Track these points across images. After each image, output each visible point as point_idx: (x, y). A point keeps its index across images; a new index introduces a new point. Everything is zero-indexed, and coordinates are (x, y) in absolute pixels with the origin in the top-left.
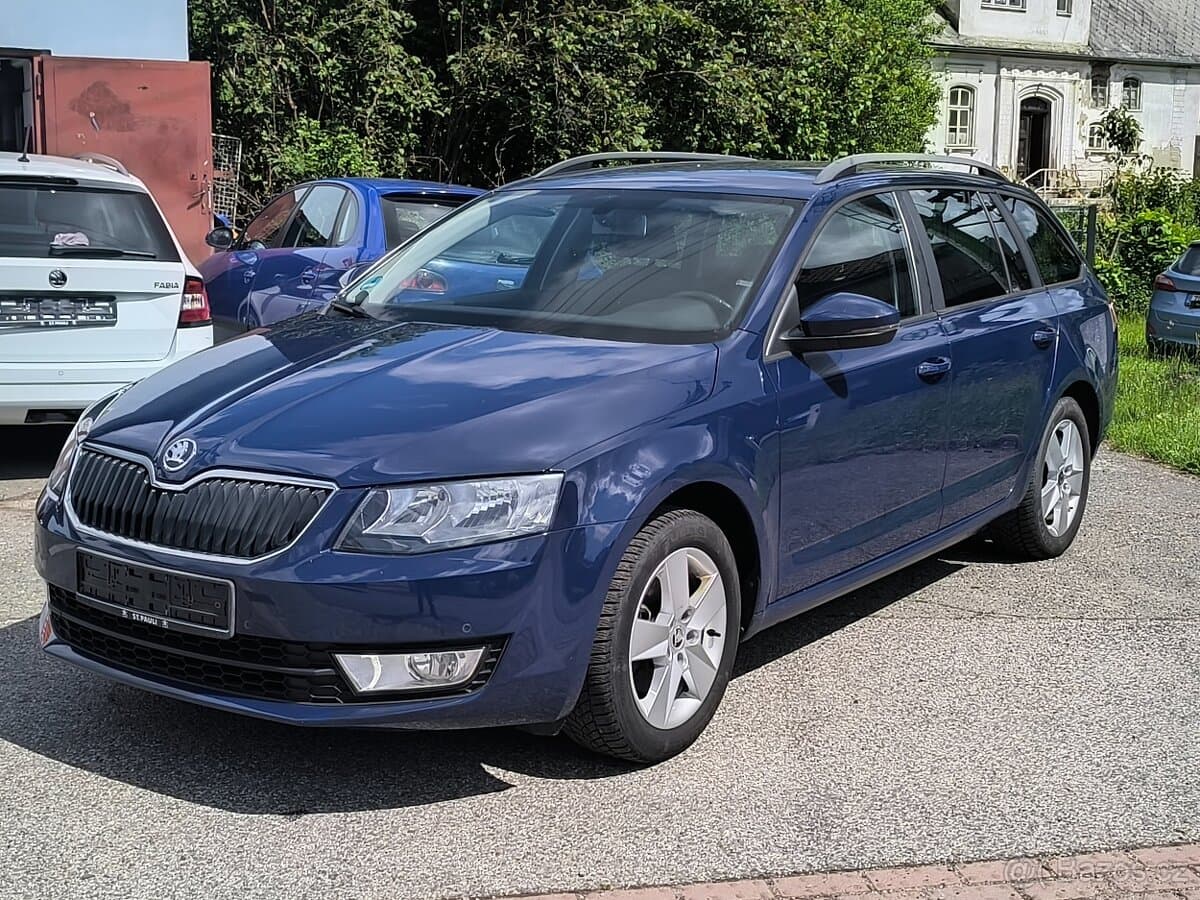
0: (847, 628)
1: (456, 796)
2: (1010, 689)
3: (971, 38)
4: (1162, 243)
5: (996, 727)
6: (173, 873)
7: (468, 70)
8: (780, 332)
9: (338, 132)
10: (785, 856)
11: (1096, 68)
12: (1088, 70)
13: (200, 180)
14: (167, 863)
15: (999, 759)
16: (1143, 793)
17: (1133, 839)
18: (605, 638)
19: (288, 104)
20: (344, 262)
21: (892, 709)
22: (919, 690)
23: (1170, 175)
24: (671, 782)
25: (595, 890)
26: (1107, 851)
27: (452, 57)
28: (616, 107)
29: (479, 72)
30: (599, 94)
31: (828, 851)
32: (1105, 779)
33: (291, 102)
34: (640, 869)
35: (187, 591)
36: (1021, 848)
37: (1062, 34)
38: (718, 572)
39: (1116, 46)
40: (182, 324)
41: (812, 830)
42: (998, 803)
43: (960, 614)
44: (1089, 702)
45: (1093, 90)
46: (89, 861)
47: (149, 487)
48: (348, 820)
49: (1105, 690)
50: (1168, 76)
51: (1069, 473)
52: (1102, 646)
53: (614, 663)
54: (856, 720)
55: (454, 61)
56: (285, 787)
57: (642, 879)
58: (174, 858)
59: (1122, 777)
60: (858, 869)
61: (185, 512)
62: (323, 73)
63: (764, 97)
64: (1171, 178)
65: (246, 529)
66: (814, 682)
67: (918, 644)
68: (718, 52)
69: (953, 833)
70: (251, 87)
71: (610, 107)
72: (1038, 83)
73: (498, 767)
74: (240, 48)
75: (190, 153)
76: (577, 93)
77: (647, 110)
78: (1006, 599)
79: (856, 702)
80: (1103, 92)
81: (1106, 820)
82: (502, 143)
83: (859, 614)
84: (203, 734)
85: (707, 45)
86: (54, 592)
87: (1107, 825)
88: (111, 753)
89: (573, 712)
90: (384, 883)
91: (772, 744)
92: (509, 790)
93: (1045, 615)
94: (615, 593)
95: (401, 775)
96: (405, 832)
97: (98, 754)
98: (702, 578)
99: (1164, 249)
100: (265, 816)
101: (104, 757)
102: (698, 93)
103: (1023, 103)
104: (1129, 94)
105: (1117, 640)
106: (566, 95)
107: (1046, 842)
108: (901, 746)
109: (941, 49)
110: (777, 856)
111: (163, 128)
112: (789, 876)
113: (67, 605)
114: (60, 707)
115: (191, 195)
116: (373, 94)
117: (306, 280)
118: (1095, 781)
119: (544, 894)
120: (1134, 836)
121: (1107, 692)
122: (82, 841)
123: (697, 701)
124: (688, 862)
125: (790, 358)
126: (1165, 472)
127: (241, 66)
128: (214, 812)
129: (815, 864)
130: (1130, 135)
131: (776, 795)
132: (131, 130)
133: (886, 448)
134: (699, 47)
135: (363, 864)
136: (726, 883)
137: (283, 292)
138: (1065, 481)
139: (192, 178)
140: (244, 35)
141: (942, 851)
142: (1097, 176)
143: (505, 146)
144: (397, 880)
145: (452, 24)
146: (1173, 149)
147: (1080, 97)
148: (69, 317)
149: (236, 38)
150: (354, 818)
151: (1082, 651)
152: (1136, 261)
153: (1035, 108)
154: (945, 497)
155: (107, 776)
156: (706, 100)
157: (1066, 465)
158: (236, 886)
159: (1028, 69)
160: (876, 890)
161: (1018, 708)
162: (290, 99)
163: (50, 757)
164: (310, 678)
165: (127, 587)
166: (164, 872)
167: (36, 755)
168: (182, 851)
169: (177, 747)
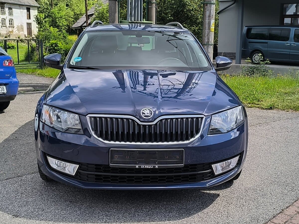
4: (59, 48)
11: (1, 5)
35: (165, 155)
47: (139, 125)
80: (3, 11)
104: (10, 11)
146: (22, 26)
164: (204, 174)
165: (138, 158)
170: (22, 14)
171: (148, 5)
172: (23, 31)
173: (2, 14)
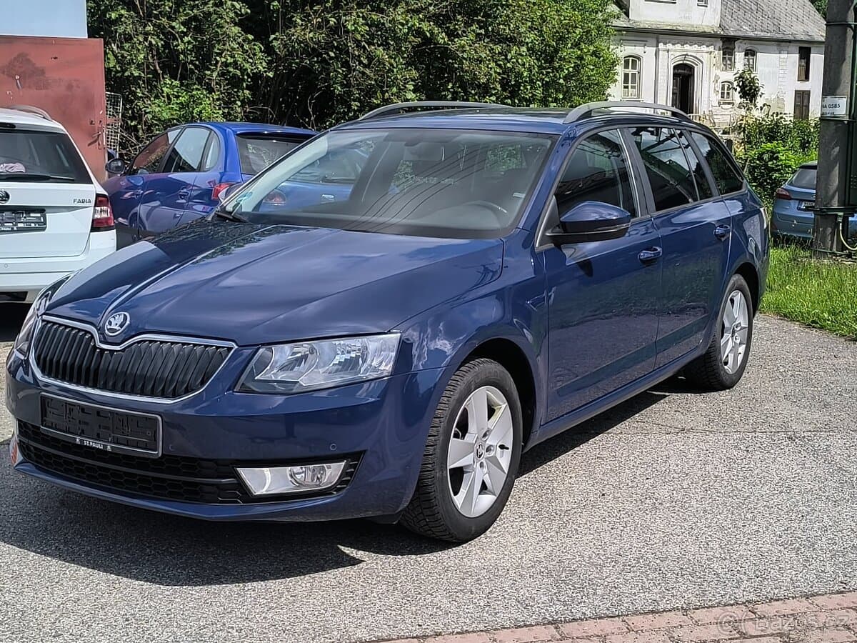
0: (591, 441)
1: (323, 570)
2: (711, 484)
3: (638, 22)
4: (779, 165)
5: (705, 511)
6: (121, 631)
7: (285, 46)
8: (545, 230)
9: (193, 90)
10: (566, 608)
11: (726, 43)
12: (720, 44)
13: (97, 125)
14: (116, 624)
15: (709, 533)
16: (814, 556)
17: (811, 589)
18: (431, 453)
19: (155, 70)
20: (209, 183)
21: (629, 499)
22: (647, 485)
23: (781, 118)
24: (477, 556)
25: (431, 636)
26: (793, 598)
27: (273, 36)
28: (393, 71)
29: (293, 47)
30: (381, 62)
31: (596, 603)
32: (786, 546)
33: (158, 68)
34: (462, 620)
35: (125, 423)
36: (733, 597)
37: (701, 18)
38: (507, 404)
39: (738, 27)
40: (94, 229)
41: (583, 588)
42: (712, 565)
43: (669, 430)
44: (768, 492)
45: (724, 59)
46: (57, 624)
47: (95, 347)
48: (246, 589)
49: (778, 483)
50: (775, 48)
51: (739, 329)
52: (772, 451)
53: (438, 471)
54: (605, 508)
55: (275, 39)
56: (197, 566)
57: (464, 627)
58: (120, 620)
59: (798, 545)
60: (618, 616)
61: (123, 365)
62: (181, 47)
63: (497, 65)
64: (782, 120)
65: (169, 377)
66: (572, 481)
67: (642, 452)
68: (464, 32)
69: (684, 587)
70: (129, 57)
71: (388, 72)
72: (685, 53)
73: (351, 548)
74: (121, 29)
75: (89, 105)
76: (365, 61)
77: (415, 74)
78: (700, 419)
79: (603, 495)
80: (730, 59)
81: (790, 576)
82: (312, 97)
83: (598, 431)
84: (132, 528)
85: (457, 27)
86: (22, 426)
87: (791, 579)
88: (66, 543)
89: (407, 507)
90: (277, 635)
91: (547, 527)
92: (361, 565)
93: (729, 430)
94: (437, 420)
95: (281, 555)
96: (289, 597)
97: (56, 544)
98: (495, 408)
99: (780, 170)
100: (184, 587)
101: (61, 547)
102: (450, 61)
103: (675, 67)
104: (748, 61)
105: (782, 447)
106: (357, 63)
107: (750, 593)
108: (639, 526)
109: (619, 30)
110: (560, 608)
111: (70, 87)
112: (570, 622)
113: (33, 436)
114: (25, 511)
115: (91, 135)
116: (217, 62)
117: (182, 196)
118: (779, 548)
119: (394, 639)
120: (811, 587)
121: (780, 484)
122: (51, 609)
123: (494, 497)
124: (496, 614)
125: (553, 248)
126: (795, 327)
127: (122, 43)
128: (147, 585)
129: (588, 613)
130: (755, 90)
131: (554, 563)
132: (47, 89)
133: (607, 315)
134: (451, 28)
135: (260, 621)
136: (525, 628)
137: (162, 205)
138: (736, 334)
139: (91, 123)
140: (122, 20)
141: (677, 601)
142: (727, 119)
143: (315, 99)
144: (286, 632)
145: (274, 11)
146: (780, 100)
147: (715, 63)
148: (11, 224)
149: (117, 21)
150: (250, 588)
151: (758, 456)
152: (760, 179)
153: (683, 71)
154: (658, 347)
155: (64, 560)
156: (456, 66)
157: (737, 323)
158: (168, 640)
159: (678, 43)
160: (633, 630)
161: (719, 497)
162: (157, 66)
163: (21, 548)
164: (218, 486)
165: (80, 421)
166: (114, 631)
167: (10, 546)
168: (126, 614)
169: (115, 537)
173: (725, 70)
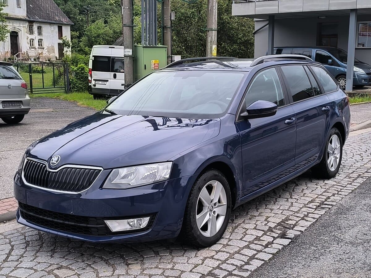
8: (240, 113)
12: (28, 23)
37: (19, 13)
45: (29, 29)
50: (49, 26)
65: (76, 183)
72: (14, 27)
80: (32, 30)
86: (20, 204)
103: (10, 33)
104: (39, 31)
125: (244, 121)
142: (33, 54)
146: (53, 47)
147: (26, 31)
153: (14, 34)
164: (97, 228)
170: (53, 34)
171: (163, 30)
172: (54, 52)
173: (30, 34)
